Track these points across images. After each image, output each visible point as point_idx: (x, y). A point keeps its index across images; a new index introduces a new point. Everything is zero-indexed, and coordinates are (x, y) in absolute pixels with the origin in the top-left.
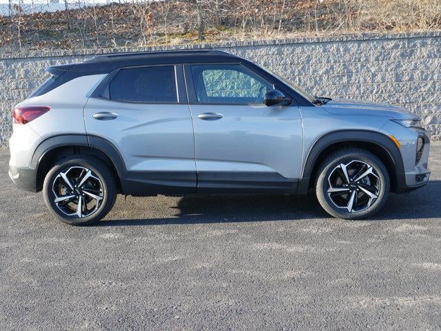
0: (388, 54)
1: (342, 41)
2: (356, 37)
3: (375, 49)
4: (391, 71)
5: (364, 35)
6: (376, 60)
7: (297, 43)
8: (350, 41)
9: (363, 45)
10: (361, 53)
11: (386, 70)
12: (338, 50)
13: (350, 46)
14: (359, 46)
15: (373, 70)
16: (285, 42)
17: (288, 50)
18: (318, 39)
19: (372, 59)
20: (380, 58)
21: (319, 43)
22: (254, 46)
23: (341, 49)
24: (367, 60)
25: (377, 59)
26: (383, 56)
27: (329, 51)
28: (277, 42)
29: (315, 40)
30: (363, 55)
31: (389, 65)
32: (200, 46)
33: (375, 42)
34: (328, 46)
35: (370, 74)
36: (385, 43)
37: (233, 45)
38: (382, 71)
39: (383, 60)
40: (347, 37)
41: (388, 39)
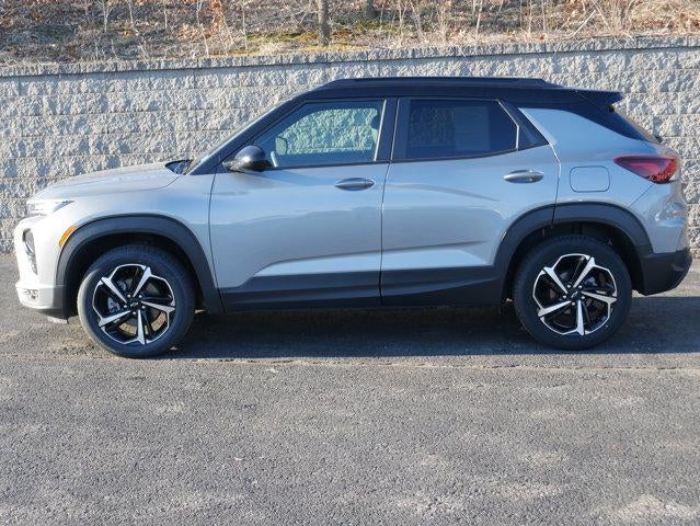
0: (689, 78)
1: (593, 52)
2: (622, 42)
3: (662, 67)
4: (694, 112)
5: (638, 38)
6: (662, 91)
7: (501, 54)
8: (608, 50)
9: (636, 59)
10: (632, 75)
11: (684, 111)
12: (584, 68)
13: (608, 60)
14: (628, 61)
15: (656, 110)
16: (475, 52)
17: (481, 68)
18: (544, 46)
19: (654, 87)
20: (671, 86)
21: (545, 54)
22: (414, 58)
23: (592, 67)
24: (643, 90)
25: (665, 89)
26: (676, 82)
27: (566, 71)
28: (460, 52)
29: (538, 48)
30: (635, 79)
31: (689, 100)
32: (307, 59)
33: (661, 54)
34: (564, 61)
35: (650, 118)
36: (682, 55)
37: (372, 56)
38: (674, 113)
39: (677, 90)
40: (603, 43)
41: (688, 48)
